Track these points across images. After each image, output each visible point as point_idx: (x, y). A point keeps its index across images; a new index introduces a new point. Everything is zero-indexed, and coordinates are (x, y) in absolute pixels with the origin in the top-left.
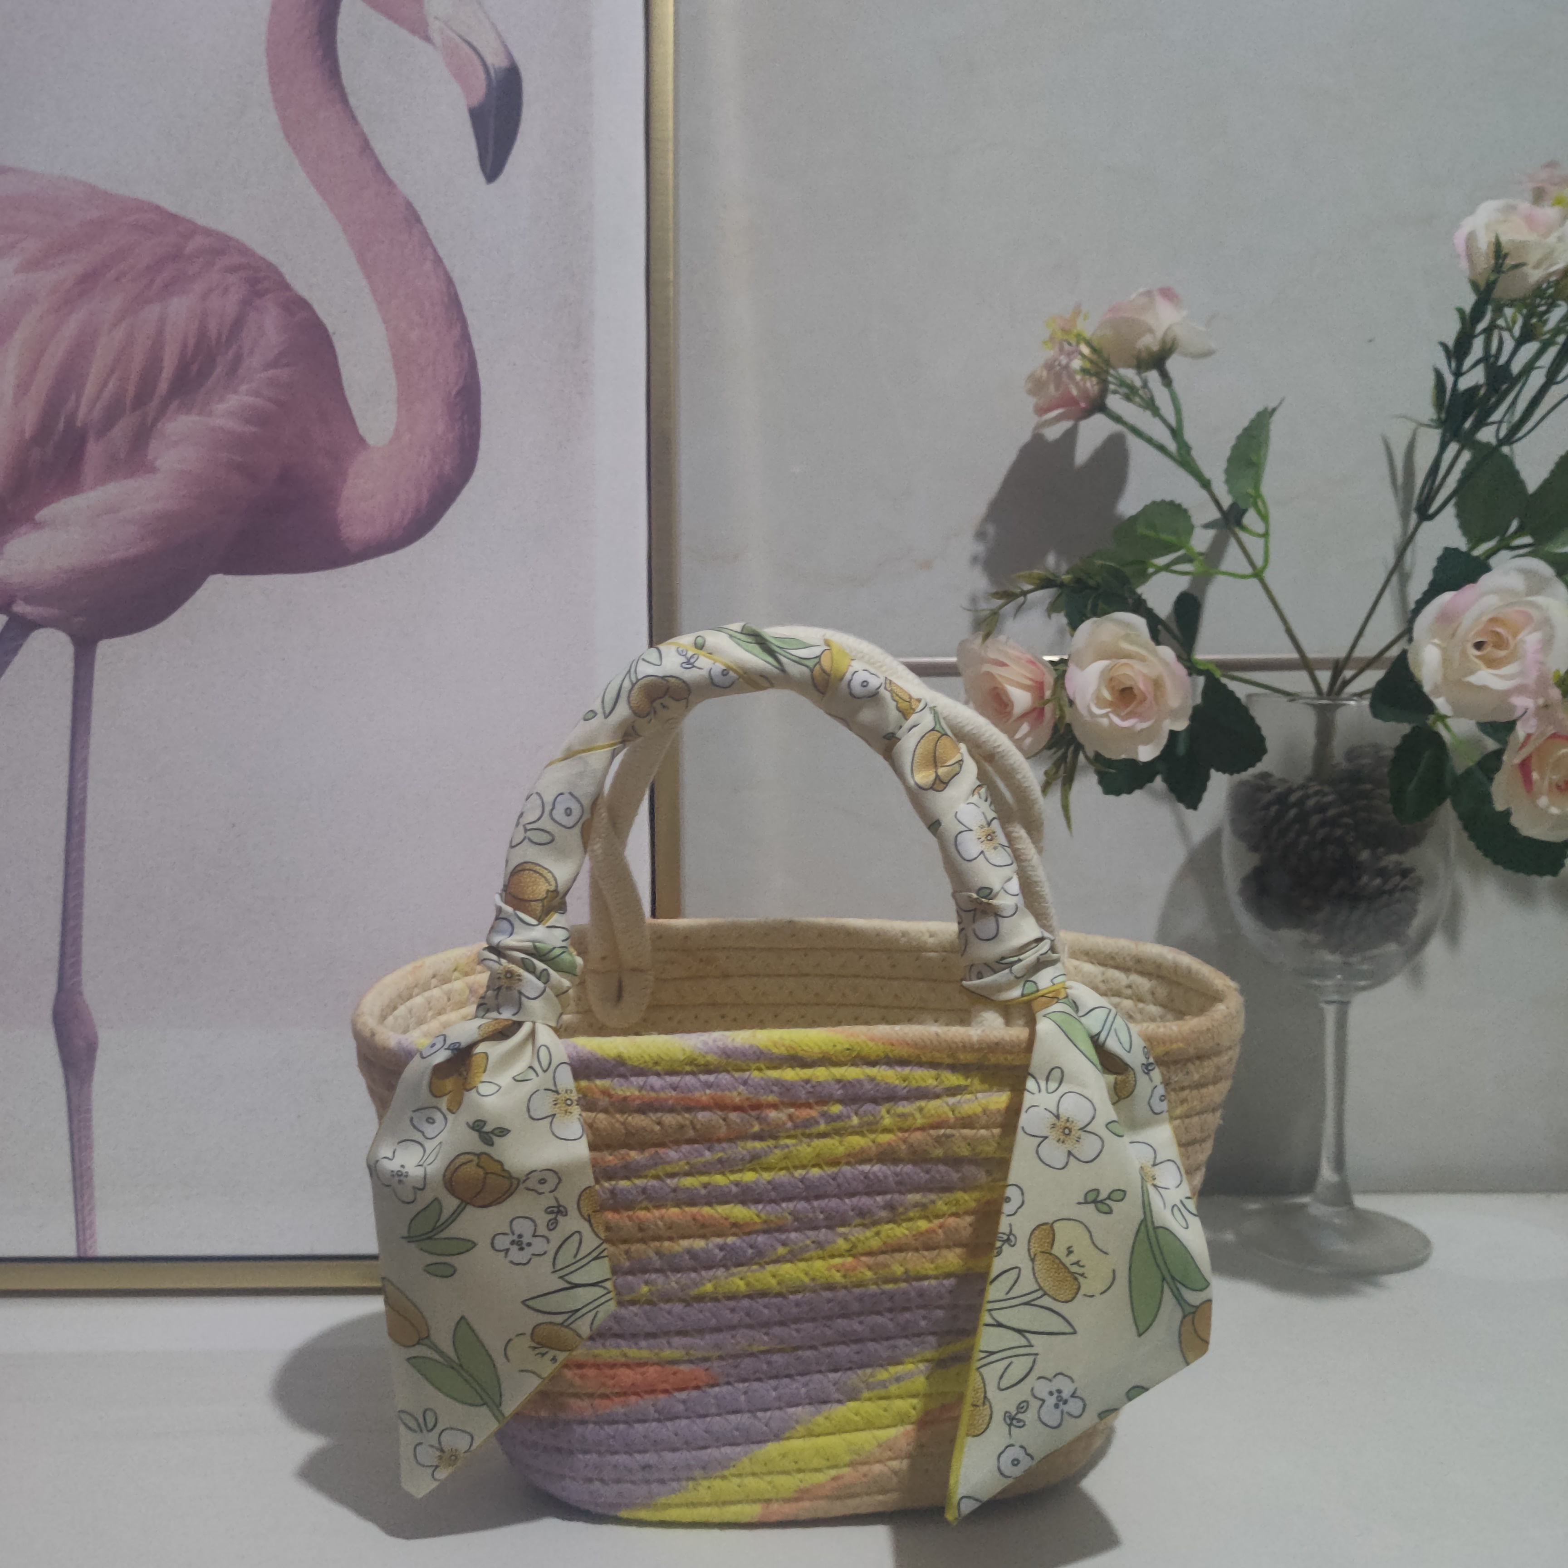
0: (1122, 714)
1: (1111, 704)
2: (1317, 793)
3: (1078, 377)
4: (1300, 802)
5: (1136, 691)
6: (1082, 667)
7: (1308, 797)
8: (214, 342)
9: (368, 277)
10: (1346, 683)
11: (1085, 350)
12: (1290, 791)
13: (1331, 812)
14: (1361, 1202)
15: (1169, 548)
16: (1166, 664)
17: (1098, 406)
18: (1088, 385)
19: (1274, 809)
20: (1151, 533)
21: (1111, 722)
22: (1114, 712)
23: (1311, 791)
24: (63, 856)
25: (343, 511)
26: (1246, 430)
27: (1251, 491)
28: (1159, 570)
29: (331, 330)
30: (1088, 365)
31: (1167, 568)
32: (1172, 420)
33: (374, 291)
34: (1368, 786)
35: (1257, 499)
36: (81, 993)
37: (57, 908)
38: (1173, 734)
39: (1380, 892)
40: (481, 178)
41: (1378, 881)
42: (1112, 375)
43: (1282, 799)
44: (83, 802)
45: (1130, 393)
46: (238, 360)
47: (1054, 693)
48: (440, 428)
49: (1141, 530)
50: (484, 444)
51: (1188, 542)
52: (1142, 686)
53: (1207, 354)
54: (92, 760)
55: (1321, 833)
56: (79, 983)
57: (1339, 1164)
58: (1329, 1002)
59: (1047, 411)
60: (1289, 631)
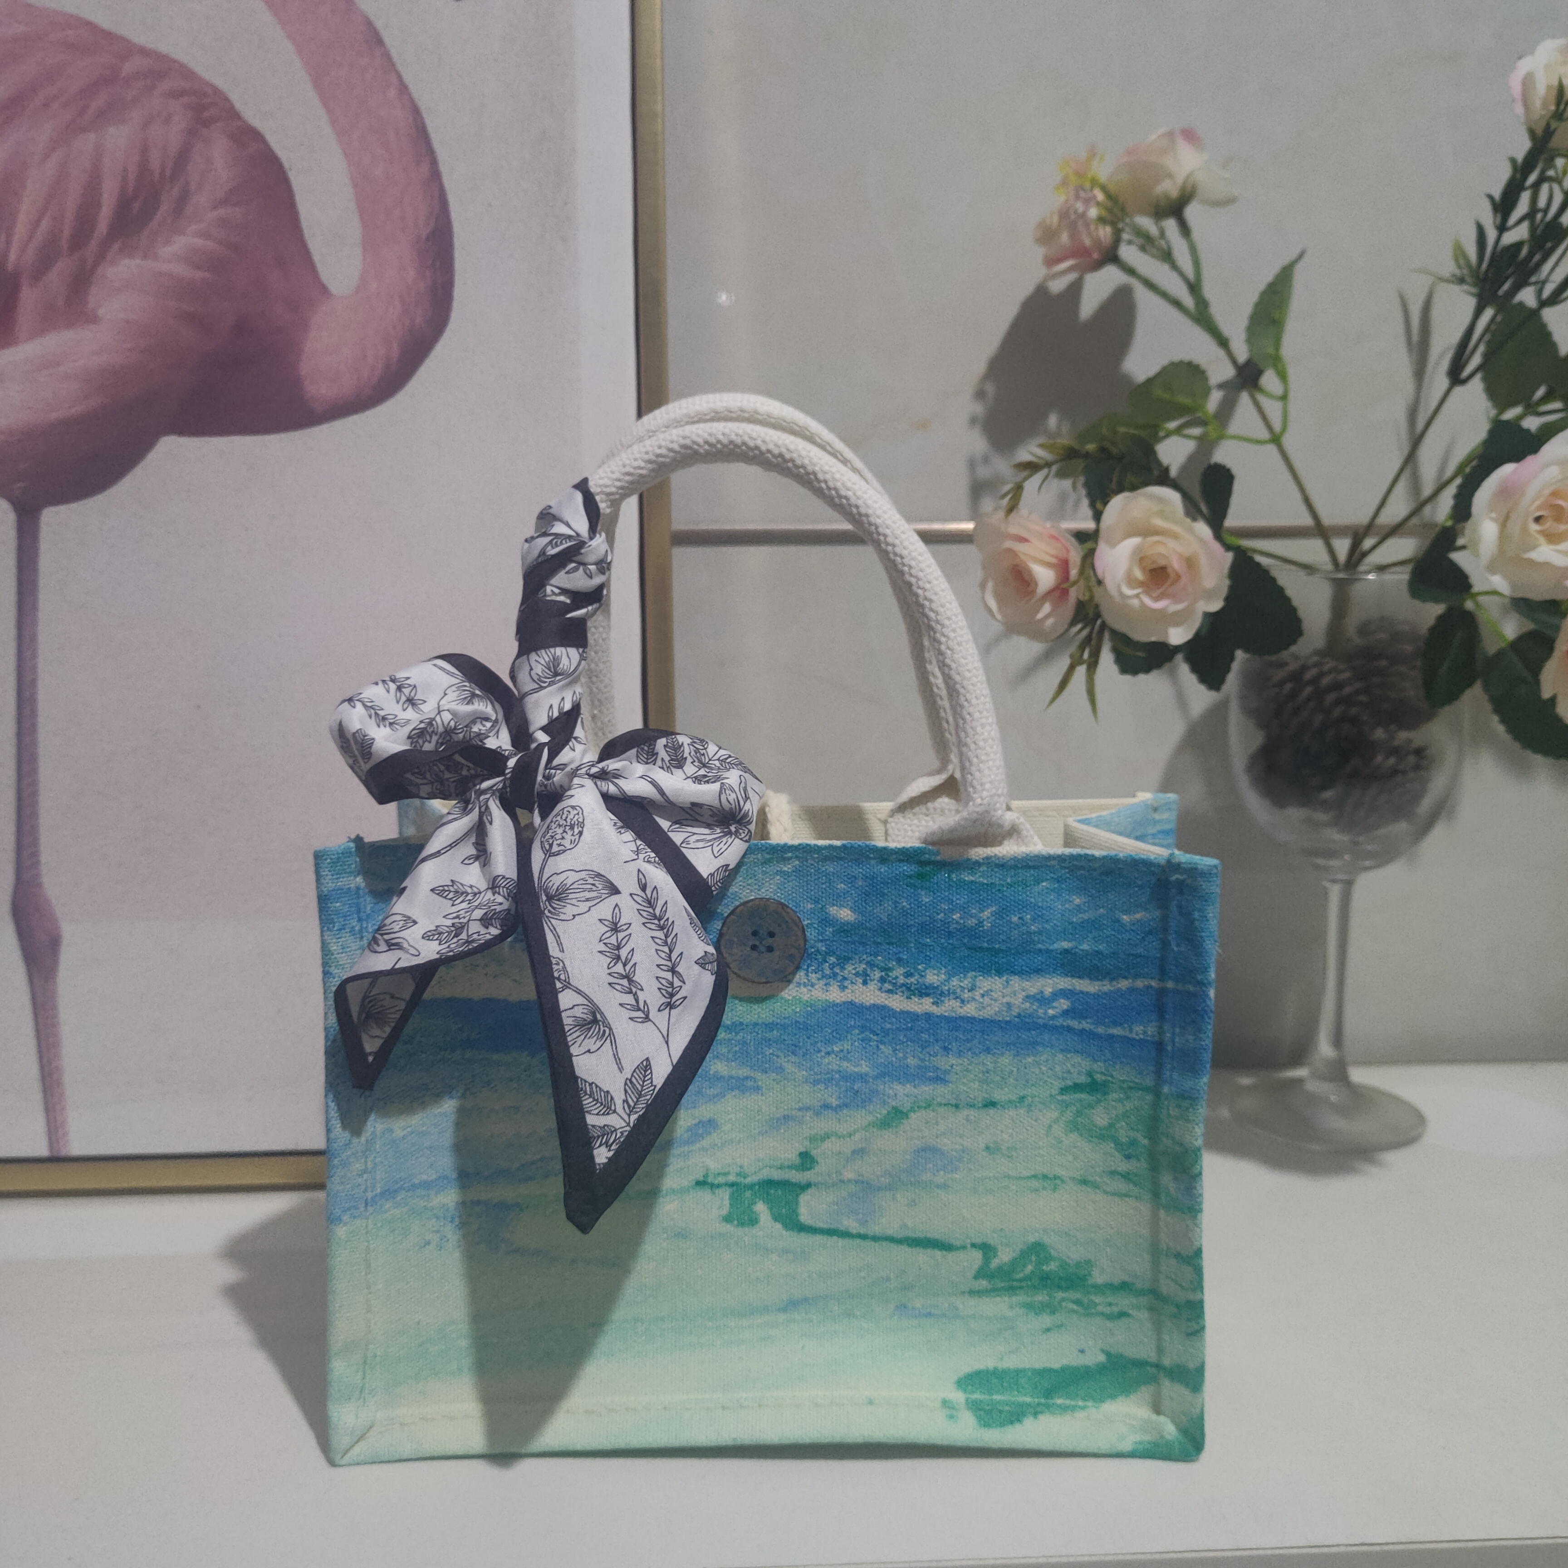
0: (1154, 595)
1: (1141, 584)
2: (1332, 671)
3: (1093, 226)
4: (1315, 680)
5: (1169, 570)
6: (1113, 545)
7: (1321, 675)
10: (1365, 554)
11: (1100, 196)
12: (1304, 668)
13: (1347, 690)
14: (1357, 1076)
15: (1181, 411)
16: (1201, 541)
17: (1111, 257)
18: (1102, 233)
19: (1288, 686)
20: (1167, 396)
21: (1143, 604)
22: (1147, 593)
23: (1326, 668)
24: (14, 741)
25: (305, 368)
26: (1270, 286)
27: (1271, 350)
28: (1169, 434)
29: (286, 165)
30: (1104, 213)
31: (1178, 431)
32: (1190, 273)
33: (333, 121)
34: (1383, 663)
35: (1276, 362)
36: (40, 885)
37: (10, 796)
38: (1206, 614)
39: (1395, 772)
41: (1392, 761)
42: (1127, 223)
43: (1297, 676)
44: (34, 682)
45: (1147, 242)
46: (184, 197)
47: (1082, 572)
48: (411, 275)
49: (1158, 392)
50: (458, 292)
51: (1204, 406)
52: (1176, 565)
53: (1227, 202)
54: (41, 638)
55: (1338, 711)
56: (38, 876)
57: (1337, 1040)
58: (1334, 881)
59: (1059, 260)
60: (1307, 501)
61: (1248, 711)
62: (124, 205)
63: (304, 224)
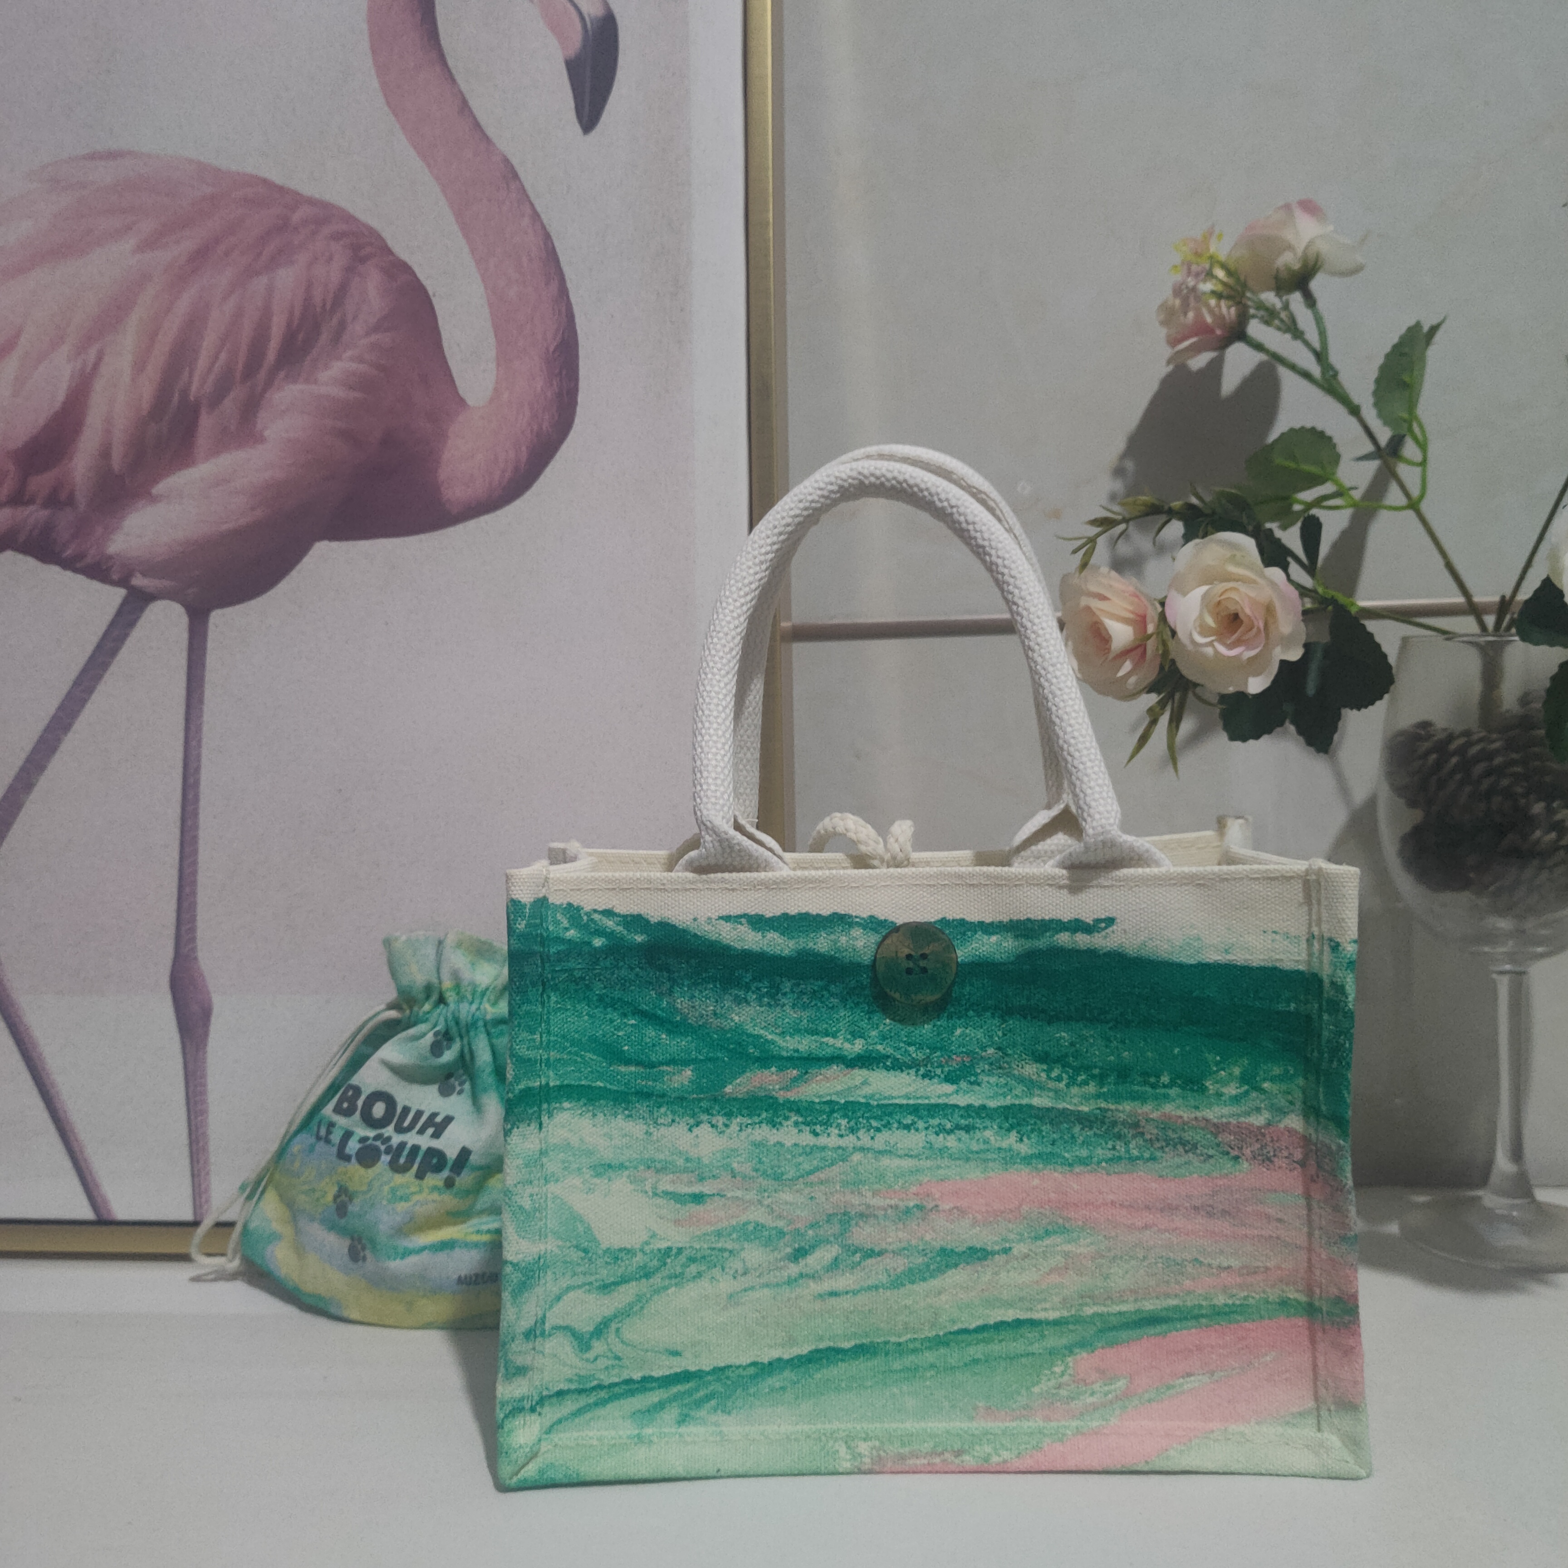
0: (1228, 642)
1: (1215, 632)
2: (1481, 740)
3: (1213, 302)
4: (1462, 751)
5: (1241, 615)
6: (1184, 594)
7: (1470, 744)
8: (318, 309)
9: (466, 236)
11: (1220, 273)
12: (1451, 738)
13: (1498, 760)
14: (1543, 1195)
15: (1314, 481)
16: (1273, 584)
17: (1237, 333)
18: (1224, 310)
19: (1432, 759)
20: (1292, 465)
21: (1216, 652)
22: (1219, 640)
23: (1474, 738)
24: (178, 824)
25: (443, 474)
26: (1395, 347)
27: (1405, 415)
28: (1308, 507)
30: (1219, 288)
31: (1315, 503)
32: (1317, 345)
33: (473, 251)
35: (1412, 424)
36: (196, 959)
38: (1283, 663)
39: (1555, 849)
40: (578, 129)
41: (1553, 835)
42: (1249, 299)
43: (1441, 748)
44: (198, 770)
45: (1270, 316)
46: (342, 326)
47: (1157, 626)
48: (539, 384)
49: (1279, 460)
50: (582, 397)
51: (1334, 474)
52: (1248, 611)
53: (1356, 270)
55: (1486, 784)
56: (194, 950)
57: (1517, 1153)
58: (1502, 973)
59: (1180, 341)
60: (1450, 567)
61: (1399, 790)
62: (290, 338)
63: (445, 344)
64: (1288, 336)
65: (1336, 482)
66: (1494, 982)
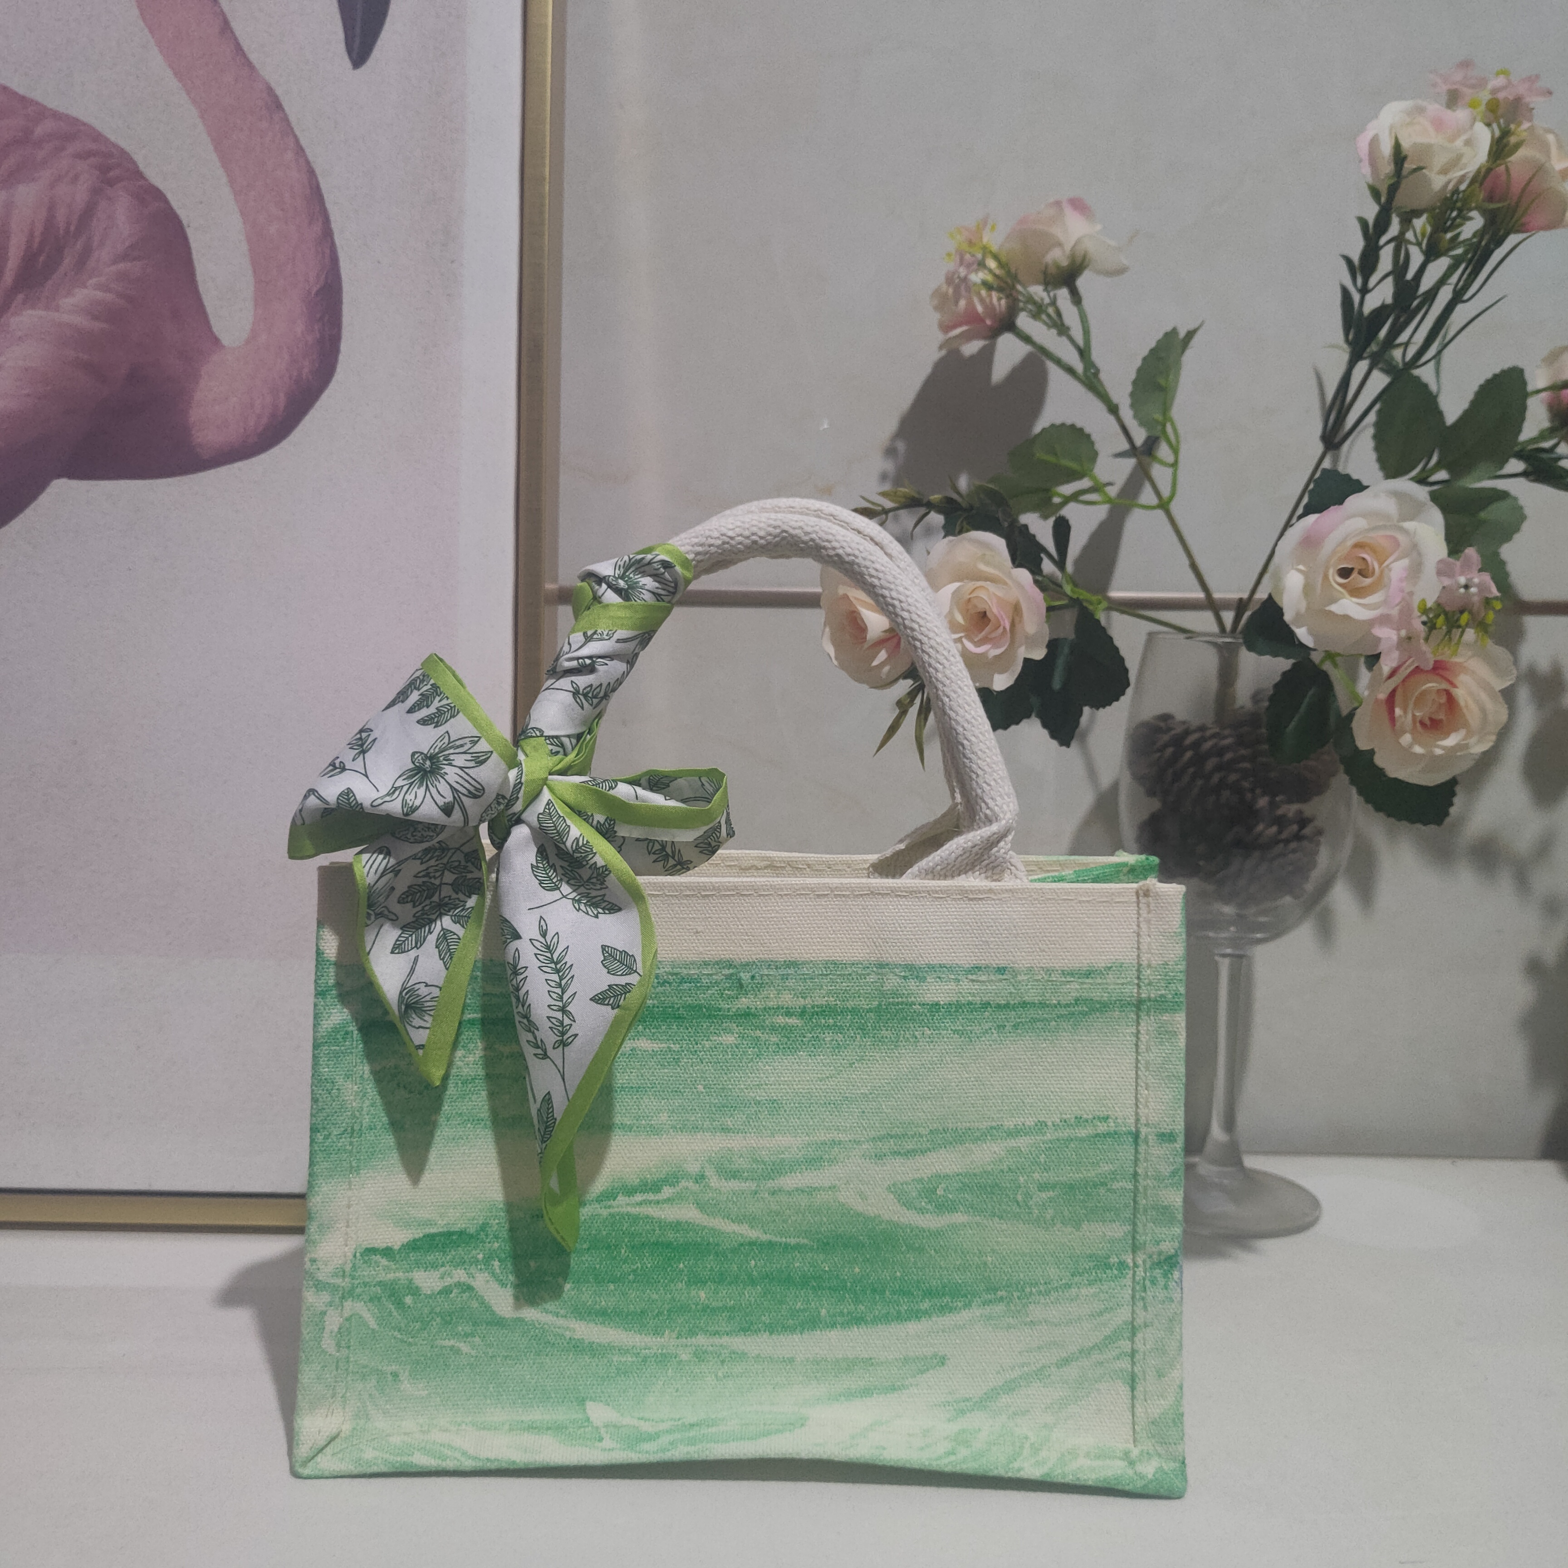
0: (974, 639)
1: (964, 629)
2: (1214, 736)
3: (984, 292)
4: (1196, 745)
5: (989, 614)
7: (1204, 739)
8: (61, 232)
11: (992, 264)
12: (1187, 733)
13: (1229, 756)
14: (1251, 1162)
15: (1073, 476)
16: (1020, 586)
17: (1007, 324)
18: (995, 301)
19: (1170, 750)
20: (1051, 458)
21: (964, 648)
22: (969, 637)
23: (1209, 733)
25: (195, 415)
26: (1153, 351)
27: (1158, 417)
28: (1066, 500)
29: (185, 222)
30: (990, 278)
32: (1080, 342)
33: (232, 182)
35: (1165, 426)
38: (1027, 661)
39: (1276, 841)
40: (348, 64)
41: (1274, 829)
42: (1020, 293)
43: (1178, 742)
45: (1038, 309)
48: (299, 328)
49: (1041, 455)
51: (1092, 470)
52: (995, 610)
53: (1121, 271)
55: (1216, 778)
57: (1229, 1124)
58: (1224, 956)
59: (955, 327)
60: (1194, 567)
61: (1138, 778)
62: (29, 259)
63: (199, 278)
64: (1054, 332)
65: (1093, 478)
66: (1216, 963)
